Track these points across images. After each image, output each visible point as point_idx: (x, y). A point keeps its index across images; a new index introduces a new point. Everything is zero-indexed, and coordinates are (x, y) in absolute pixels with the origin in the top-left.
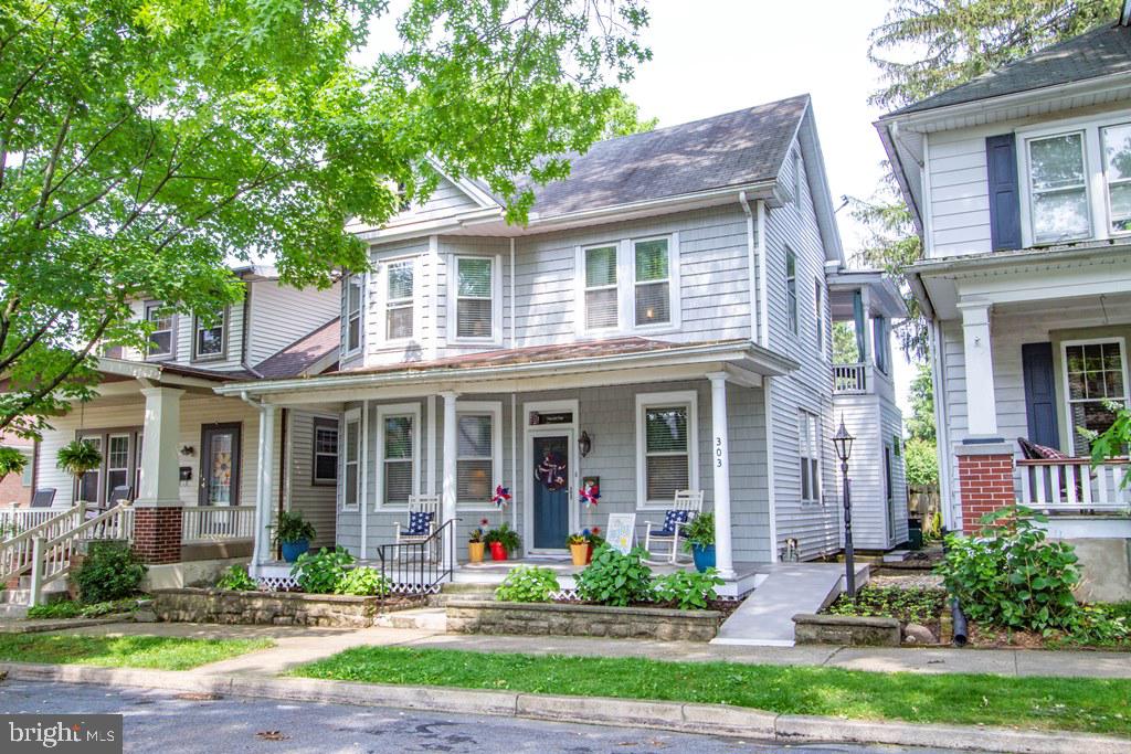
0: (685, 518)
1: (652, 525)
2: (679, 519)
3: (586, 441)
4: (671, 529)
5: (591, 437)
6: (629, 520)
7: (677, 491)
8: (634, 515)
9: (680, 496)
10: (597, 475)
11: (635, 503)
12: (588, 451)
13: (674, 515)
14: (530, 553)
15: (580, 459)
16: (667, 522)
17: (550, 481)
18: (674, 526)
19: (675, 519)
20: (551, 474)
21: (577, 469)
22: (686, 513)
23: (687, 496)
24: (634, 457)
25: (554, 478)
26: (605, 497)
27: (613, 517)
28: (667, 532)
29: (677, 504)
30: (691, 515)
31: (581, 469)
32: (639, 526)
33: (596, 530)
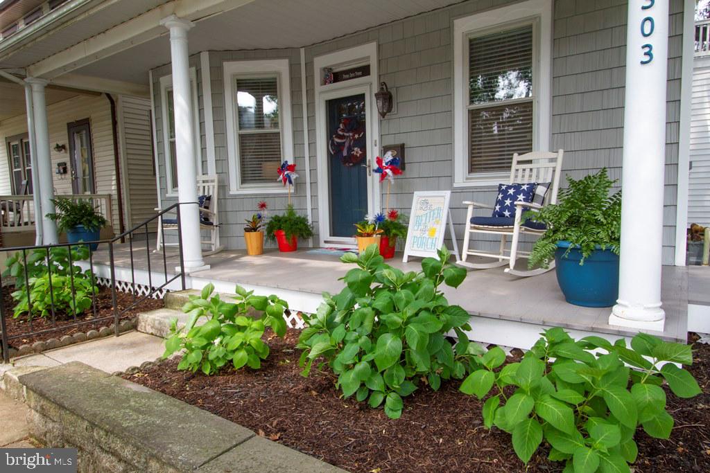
0: (530, 194)
1: (475, 208)
2: (521, 197)
3: (386, 98)
4: (507, 213)
5: (393, 92)
6: (440, 200)
7: (516, 155)
8: (448, 194)
9: (519, 162)
10: (402, 143)
11: (451, 177)
12: (389, 110)
13: (511, 191)
14: (326, 242)
15: (380, 122)
16: (501, 202)
17: (345, 153)
18: (512, 209)
19: (514, 198)
20: (347, 145)
21: (376, 137)
22: (533, 187)
23: (530, 162)
24: (450, 112)
25: (350, 149)
26: (412, 170)
27: (418, 196)
28: (501, 219)
29: (516, 175)
30: (540, 191)
31: (381, 136)
32: (456, 209)
33: (393, 215)
